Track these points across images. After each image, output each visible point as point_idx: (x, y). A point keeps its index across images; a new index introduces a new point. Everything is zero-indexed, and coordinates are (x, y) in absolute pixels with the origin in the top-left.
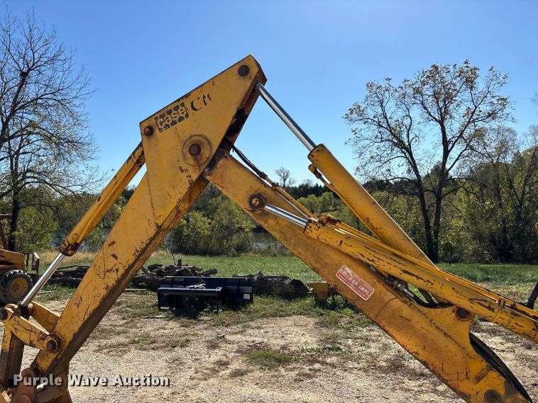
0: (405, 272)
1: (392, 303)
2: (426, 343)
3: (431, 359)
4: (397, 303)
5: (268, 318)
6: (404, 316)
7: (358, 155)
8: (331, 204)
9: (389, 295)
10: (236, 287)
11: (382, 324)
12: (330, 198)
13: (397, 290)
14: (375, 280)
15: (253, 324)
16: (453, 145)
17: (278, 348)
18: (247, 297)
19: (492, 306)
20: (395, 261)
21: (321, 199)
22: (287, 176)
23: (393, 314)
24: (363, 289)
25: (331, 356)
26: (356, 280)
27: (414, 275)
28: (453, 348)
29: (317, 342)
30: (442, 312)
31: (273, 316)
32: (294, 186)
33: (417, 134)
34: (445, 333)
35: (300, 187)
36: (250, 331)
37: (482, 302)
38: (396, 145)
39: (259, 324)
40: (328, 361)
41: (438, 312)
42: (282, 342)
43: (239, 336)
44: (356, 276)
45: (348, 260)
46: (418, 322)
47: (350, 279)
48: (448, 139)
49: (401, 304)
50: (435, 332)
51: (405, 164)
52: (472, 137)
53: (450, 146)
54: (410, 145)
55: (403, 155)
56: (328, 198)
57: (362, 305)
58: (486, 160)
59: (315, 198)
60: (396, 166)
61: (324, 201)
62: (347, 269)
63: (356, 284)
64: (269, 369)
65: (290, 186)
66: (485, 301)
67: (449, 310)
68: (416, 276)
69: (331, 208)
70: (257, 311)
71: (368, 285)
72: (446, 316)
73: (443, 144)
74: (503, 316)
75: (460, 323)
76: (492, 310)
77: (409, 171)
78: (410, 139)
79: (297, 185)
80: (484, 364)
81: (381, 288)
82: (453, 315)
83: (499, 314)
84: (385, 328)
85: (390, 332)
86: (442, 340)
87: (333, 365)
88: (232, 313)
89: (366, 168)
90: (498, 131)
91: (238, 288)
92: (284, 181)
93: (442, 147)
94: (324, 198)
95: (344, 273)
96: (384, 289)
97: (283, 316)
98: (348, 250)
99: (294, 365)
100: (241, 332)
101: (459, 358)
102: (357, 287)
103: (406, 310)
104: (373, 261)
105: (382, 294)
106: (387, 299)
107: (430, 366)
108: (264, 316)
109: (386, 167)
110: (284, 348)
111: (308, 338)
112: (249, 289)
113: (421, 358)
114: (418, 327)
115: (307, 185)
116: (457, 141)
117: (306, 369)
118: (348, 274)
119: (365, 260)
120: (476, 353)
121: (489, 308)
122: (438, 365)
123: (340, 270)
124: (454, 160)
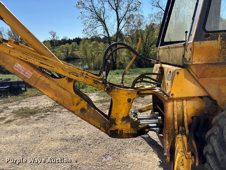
0: (41, 63)
1: (41, 78)
2: (57, 93)
3: (59, 100)
4: (43, 78)
5: (33, 97)
6: (47, 83)
7: (83, 24)
8: (76, 48)
9: (39, 75)
10: (17, 85)
11: (37, 88)
12: (75, 45)
13: (44, 72)
14: (32, 69)
15: (24, 100)
16: (121, 21)
17: (33, 108)
18: (23, 89)
19: (78, 75)
20: (37, 59)
21: (71, 45)
22: (55, 35)
23: (42, 83)
24: (27, 73)
25: (56, 108)
26: (23, 69)
27: (45, 64)
28: (67, 94)
29: (53, 103)
30: (62, 80)
31: (35, 96)
32: (59, 40)
33: (108, 15)
34: (63, 88)
35: (62, 40)
36: (22, 103)
37: (74, 74)
38: (99, 20)
39: (27, 100)
40: (54, 110)
41: (60, 80)
42: (36, 106)
43: (16, 106)
44: (23, 67)
45: (18, 60)
46: (52, 85)
47: (21, 69)
48: (119, 18)
49: (45, 78)
50: (60, 88)
51: (103, 29)
52: (129, 18)
53: (120, 21)
54: (104, 20)
55: (102, 25)
56: (74, 45)
57: (28, 80)
58: (134, 28)
59: (69, 45)
60: (99, 30)
61: (73, 47)
62: (19, 65)
63: (24, 71)
64: (25, 117)
65: (57, 40)
66: (75, 73)
67: (65, 79)
68: (47, 65)
69: (76, 49)
70: (28, 95)
71: (29, 71)
72: (64, 81)
73: (117, 20)
74: (82, 78)
75: (69, 84)
76: (78, 76)
77: (104, 32)
78: (105, 17)
79: (60, 39)
80: (80, 98)
81: (35, 72)
82: (67, 80)
83: (80, 78)
84: (39, 89)
85: (41, 91)
86: (63, 92)
87: (56, 112)
88: (15, 97)
89: (87, 30)
90: (138, 16)
91: (18, 86)
92: (54, 37)
93: (117, 22)
94: (73, 45)
95: (17, 67)
96: (37, 72)
97: (40, 95)
98: (15, 55)
99: (38, 114)
100: (17, 104)
101: (70, 98)
102: (24, 73)
103: (47, 81)
104: (26, 59)
105: (36, 75)
106: (38, 77)
107: (59, 102)
108: (30, 96)
109: (95, 30)
110: (36, 108)
111: (49, 103)
112: (24, 85)
113: (55, 100)
114: (53, 87)
115: (65, 39)
116: (122, 19)
117: (43, 115)
118: (19, 67)
119: (23, 59)
120: (76, 95)
121: (77, 76)
122: (62, 101)
123: (15, 65)
124: (122, 28)
